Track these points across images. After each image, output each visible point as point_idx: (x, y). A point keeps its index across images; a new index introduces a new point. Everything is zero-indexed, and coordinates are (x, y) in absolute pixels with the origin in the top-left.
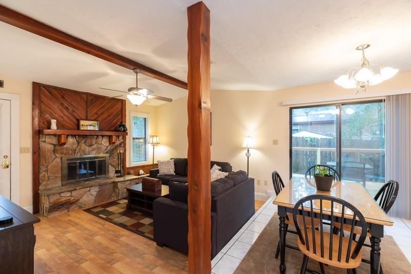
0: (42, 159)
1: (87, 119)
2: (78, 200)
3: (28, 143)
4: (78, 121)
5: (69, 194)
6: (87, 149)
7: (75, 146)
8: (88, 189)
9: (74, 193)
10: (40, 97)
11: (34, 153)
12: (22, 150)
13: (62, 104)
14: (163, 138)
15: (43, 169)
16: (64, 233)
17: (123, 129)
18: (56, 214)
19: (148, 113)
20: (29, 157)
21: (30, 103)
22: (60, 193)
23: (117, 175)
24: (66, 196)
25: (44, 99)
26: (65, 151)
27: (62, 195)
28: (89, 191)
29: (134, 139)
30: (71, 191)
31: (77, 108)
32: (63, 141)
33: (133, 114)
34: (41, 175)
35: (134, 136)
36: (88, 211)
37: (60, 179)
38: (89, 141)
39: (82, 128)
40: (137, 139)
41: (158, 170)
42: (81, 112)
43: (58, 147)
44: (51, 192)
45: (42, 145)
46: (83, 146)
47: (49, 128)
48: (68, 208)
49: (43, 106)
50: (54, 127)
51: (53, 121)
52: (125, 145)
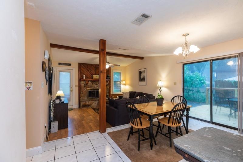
0: (81, 89)
1: (95, 74)
2: (91, 105)
3: (77, 84)
4: (92, 75)
5: (88, 102)
7: (91, 85)
8: (94, 101)
9: (90, 102)
10: (80, 68)
11: (79, 87)
12: (76, 86)
13: (87, 69)
14: (128, 82)
15: (81, 92)
16: (83, 114)
17: (108, 78)
18: (84, 108)
19: (121, 70)
20: (77, 88)
21: (78, 70)
22: (85, 101)
23: (107, 97)
24: (87, 103)
25: (82, 68)
26: (88, 87)
27: (86, 102)
28: (95, 102)
29: (114, 82)
30: (89, 101)
31: (92, 71)
32: (87, 83)
33: (114, 71)
34: (81, 95)
35: (114, 81)
36: (94, 109)
37: (86, 96)
38: (96, 83)
39: (93, 78)
40: (116, 82)
41: (122, 96)
42: (93, 72)
43: (86, 85)
44: (83, 100)
45: (81, 84)
46: (94, 85)
47: (83, 78)
48: (88, 107)
49: (81, 71)
50: (84, 78)
51: (84, 76)
52: (110, 85)
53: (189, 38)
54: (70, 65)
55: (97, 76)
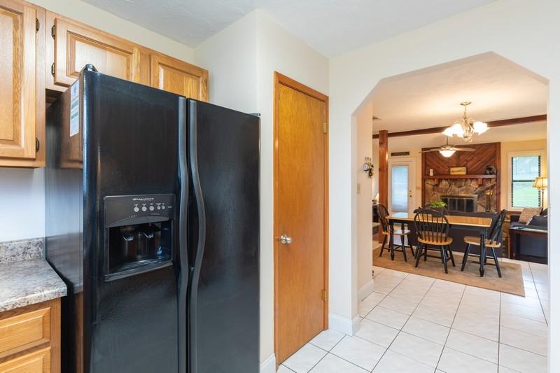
1: (457, 167)
3: (420, 184)
4: (449, 168)
6: (457, 190)
7: (447, 187)
11: (422, 190)
12: (417, 188)
13: (439, 158)
19: (543, 149)
20: (420, 192)
26: (440, 190)
38: (458, 183)
39: (452, 174)
42: (452, 162)
45: (427, 185)
46: (454, 187)
47: (429, 175)
50: (431, 174)
51: (431, 170)
52: (499, 187)
53: (470, 109)
54: (407, 153)
55: (461, 168)
